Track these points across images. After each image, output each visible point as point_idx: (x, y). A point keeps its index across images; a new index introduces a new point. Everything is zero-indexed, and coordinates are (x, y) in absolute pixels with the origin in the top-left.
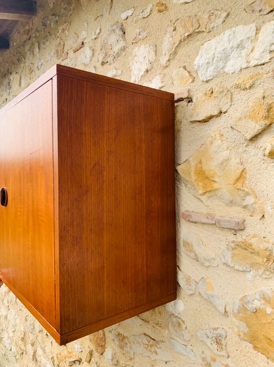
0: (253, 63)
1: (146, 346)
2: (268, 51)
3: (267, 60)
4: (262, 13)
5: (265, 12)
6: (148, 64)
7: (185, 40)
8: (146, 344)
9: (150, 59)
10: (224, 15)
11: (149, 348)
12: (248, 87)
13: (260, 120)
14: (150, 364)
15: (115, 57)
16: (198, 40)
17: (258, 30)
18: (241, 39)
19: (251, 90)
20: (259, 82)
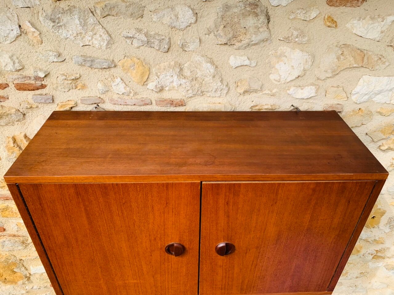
6: (301, 70)
7: (351, 68)
9: (306, 67)
10: (387, 64)
13: (386, 134)
15: (249, 45)
16: (359, 71)
19: (387, 117)
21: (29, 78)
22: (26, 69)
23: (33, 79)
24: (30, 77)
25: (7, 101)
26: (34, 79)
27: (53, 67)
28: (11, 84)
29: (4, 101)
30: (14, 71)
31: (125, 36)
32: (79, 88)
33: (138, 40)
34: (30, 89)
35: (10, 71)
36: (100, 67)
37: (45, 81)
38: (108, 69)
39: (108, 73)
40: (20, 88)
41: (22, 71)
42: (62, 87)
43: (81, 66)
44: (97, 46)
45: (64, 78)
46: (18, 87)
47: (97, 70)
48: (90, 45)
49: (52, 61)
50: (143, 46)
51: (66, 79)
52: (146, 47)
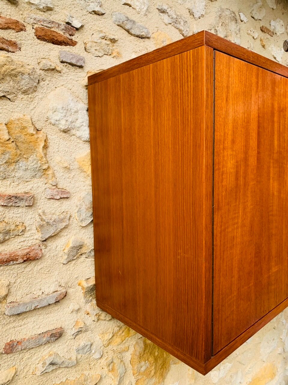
21: (57, 25)
22: (55, 13)
23: (62, 28)
24: (59, 25)
25: (18, 53)
26: (64, 28)
27: (89, 20)
28: (29, 28)
29: (14, 52)
30: (40, 10)
31: (160, 8)
32: (114, 55)
33: (169, 16)
34: (59, 40)
35: (34, 7)
36: (138, 33)
37: (76, 35)
38: (144, 40)
39: (142, 44)
40: (45, 35)
41: (50, 12)
42: (98, 48)
43: (119, 27)
44: (137, 8)
45: (102, 35)
46: (43, 34)
47: (133, 37)
48: (130, 6)
49: (90, 11)
50: (170, 24)
51: (103, 38)
52: (172, 27)
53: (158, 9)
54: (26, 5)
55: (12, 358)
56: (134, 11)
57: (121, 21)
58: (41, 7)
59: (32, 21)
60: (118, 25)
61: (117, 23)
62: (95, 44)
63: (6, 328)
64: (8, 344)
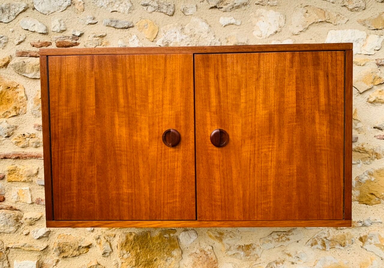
0: (364, 52)
1: (277, 240)
2: (373, 50)
3: (373, 54)
4: (369, 28)
5: (371, 29)
6: (277, 27)
7: (317, 23)
8: (277, 238)
9: (280, 24)
10: (346, 19)
11: (280, 240)
12: (362, 65)
13: (369, 84)
14: (281, 251)
15: (233, 7)
16: (325, 27)
17: (368, 36)
18: (359, 37)
19: (363, 67)
20: (368, 63)
22: (67, 31)
24: (69, 37)
26: (72, 38)
27: (87, 29)
28: (53, 43)
30: (59, 33)
31: (143, 4)
32: (103, 44)
33: (152, 6)
34: (67, 45)
35: (55, 32)
36: (121, 27)
37: (79, 40)
38: (128, 29)
39: (127, 32)
40: (60, 45)
41: (64, 32)
42: (91, 43)
43: (108, 27)
44: (122, 11)
45: (94, 35)
46: (59, 44)
47: (119, 30)
48: (117, 11)
49: (87, 24)
50: (155, 11)
51: (95, 37)
52: (157, 13)
53: (142, 5)
54: (52, 33)
55: (41, 208)
56: (120, 13)
57: (107, 23)
58: (59, 31)
59: (55, 39)
60: (106, 26)
61: (105, 25)
62: (89, 42)
63: (38, 191)
64: (37, 199)
